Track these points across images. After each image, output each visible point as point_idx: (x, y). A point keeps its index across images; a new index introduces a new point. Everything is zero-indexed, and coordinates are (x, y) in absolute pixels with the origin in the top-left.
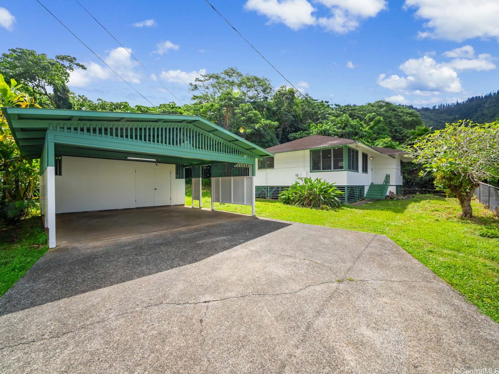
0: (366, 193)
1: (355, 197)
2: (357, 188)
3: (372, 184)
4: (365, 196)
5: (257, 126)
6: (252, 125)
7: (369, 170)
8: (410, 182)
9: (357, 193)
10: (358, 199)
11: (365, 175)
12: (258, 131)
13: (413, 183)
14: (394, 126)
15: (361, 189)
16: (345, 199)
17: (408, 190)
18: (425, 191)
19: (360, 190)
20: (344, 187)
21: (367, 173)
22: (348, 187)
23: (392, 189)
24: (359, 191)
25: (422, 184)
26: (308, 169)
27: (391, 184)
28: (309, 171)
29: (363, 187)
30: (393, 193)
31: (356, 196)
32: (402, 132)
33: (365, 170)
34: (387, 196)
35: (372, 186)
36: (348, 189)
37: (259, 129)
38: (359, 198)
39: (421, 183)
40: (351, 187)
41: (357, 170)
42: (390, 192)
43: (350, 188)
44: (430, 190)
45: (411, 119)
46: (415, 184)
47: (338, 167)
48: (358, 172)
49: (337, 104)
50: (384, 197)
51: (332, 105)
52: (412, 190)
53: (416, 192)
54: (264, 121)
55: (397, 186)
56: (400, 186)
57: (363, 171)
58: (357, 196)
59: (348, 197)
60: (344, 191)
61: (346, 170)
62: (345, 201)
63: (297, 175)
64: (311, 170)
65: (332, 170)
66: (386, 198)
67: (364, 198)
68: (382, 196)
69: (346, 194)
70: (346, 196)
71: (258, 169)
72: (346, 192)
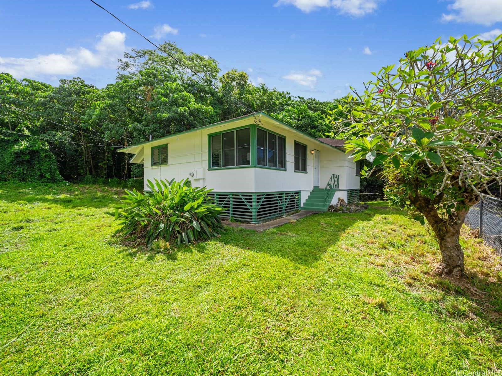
0: (303, 201)
1: (279, 210)
2: (284, 195)
3: (316, 187)
4: (302, 205)
5: (181, 109)
7: (309, 168)
8: (372, 185)
9: (283, 203)
10: (285, 212)
11: (300, 175)
13: (376, 185)
15: (292, 196)
16: (251, 216)
17: (367, 195)
19: (291, 199)
20: (251, 196)
21: (307, 173)
22: (258, 196)
23: (341, 196)
24: (289, 200)
26: (206, 164)
27: (340, 188)
28: (207, 167)
29: (298, 193)
30: (343, 201)
31: (281, 208)
33: (301, 168)
34: (332, 206)
35: (316, 191)
36: (258, 199)
37: (184, 113)
38: (289, 210)
40: (267, 195)
41: (283, 165)
42: (339, 199)
43: (265, 196)
46: (377, 187)
47: (244, 162)
48: (286, 171)
49: (301, 96)
50: (326, 208)
51: (296, 97)
52: (372, 195)
53: (376, 197)
54: (194, 105)
55: (350, 191)
56: (356, 190)
57: (297, 169)
58: (284, 208)
59: (258, 212)
60: (251, 202)
61: (254, 166)
62: (252, 219)
63: (192, 174)
64: (209, 167)
65: (235, 166)
66: (329, 209)
67: (300, 209)
68: (324, 206)
69: (253, 207)
70: (253, 210)
71: (152, 165)
72: (253, 204)
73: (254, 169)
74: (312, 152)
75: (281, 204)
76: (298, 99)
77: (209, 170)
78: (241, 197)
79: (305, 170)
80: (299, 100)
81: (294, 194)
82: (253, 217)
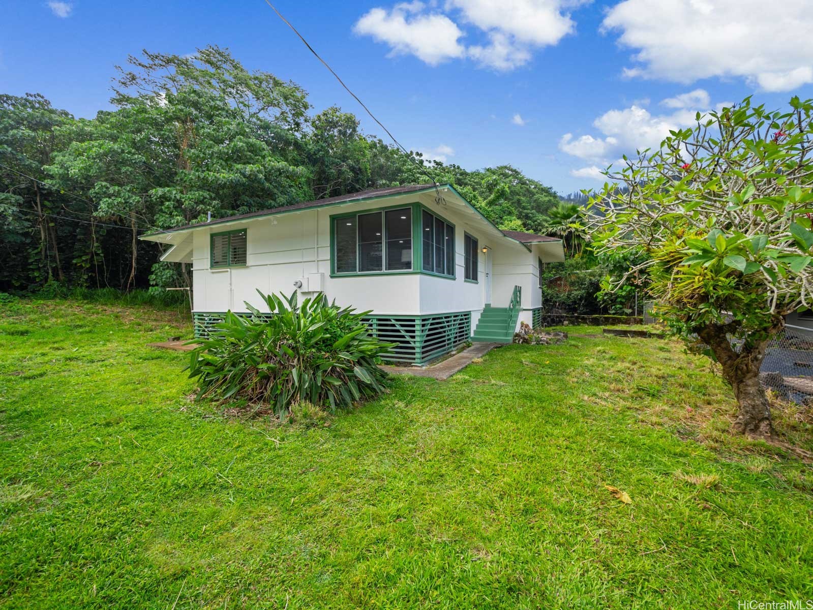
0: (473, 327)
1: (447, 342)
2: (453, 318)
3: (488, 306)
4: (472, 335)
5: (249, 168)
6: (239, 166)
7: (481, 276)
8: (551, 301)
9: (452, 332)
10: (454, 346)
11: (470, 286)
12: (252, 178)
13: (556, 302)
14: (524, 208)
15: (461, 320)
16: (414, 354)
17: (549, 316)
18: (577, 318)
19: (460, 324)
20: (414, 321)
21: (477, 283)
22: (423, 320)
23: (525, 318)
24: (458, 326)
25: (569, 305)
26: (326, 268)
27: (523, 306)
28: (328, 272)
29: (467, 315)
30: (527, 326)
31: (449, 340)
32: (535, 219)
33: (472, 274)
34: (517, 335)
35: (488, 311)
36: (423, 325)
37: (256, 176)
38: (458, 343)
39: (569, 302)
40: (434, 319)
41: (451, 272)
42: (522, 324)
43: (431, 321)
44: (586, 316)
45: (547, 199)
46: (559, 305)
47: (398, 264)
48: (454, 279)
50: (510, 338)
51: (430, 162)
52: (557, 317)
53: (562, 320)
54: (271, 162)
55: (534, 310)
56: (538, 309)
57: (467, 276)
58: (453, 340)
59: (423, 347)
60: (414, 331)
61: (419, 271)
62: (414, 359)
63: (299, 284)
64: (333, 271)
65: (384, 271)
66: (514, 341)
67: (470, 340)
68: (506, 335)
69: (417, 339)
70: (418, 345)
71: (212, 266)
72: (417, 333)
73: (418, 277)
74: (485, 250)
75: (449, 333)
76: (433, 164)
77: (332, 277)
78: (393, 322)
79: (475, 278)
80: (436, 166)
81: (464, 317)
82: (417, 356)
